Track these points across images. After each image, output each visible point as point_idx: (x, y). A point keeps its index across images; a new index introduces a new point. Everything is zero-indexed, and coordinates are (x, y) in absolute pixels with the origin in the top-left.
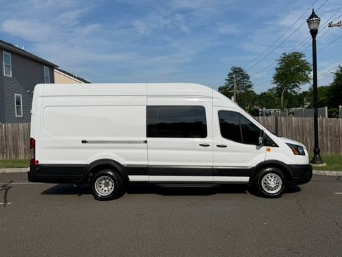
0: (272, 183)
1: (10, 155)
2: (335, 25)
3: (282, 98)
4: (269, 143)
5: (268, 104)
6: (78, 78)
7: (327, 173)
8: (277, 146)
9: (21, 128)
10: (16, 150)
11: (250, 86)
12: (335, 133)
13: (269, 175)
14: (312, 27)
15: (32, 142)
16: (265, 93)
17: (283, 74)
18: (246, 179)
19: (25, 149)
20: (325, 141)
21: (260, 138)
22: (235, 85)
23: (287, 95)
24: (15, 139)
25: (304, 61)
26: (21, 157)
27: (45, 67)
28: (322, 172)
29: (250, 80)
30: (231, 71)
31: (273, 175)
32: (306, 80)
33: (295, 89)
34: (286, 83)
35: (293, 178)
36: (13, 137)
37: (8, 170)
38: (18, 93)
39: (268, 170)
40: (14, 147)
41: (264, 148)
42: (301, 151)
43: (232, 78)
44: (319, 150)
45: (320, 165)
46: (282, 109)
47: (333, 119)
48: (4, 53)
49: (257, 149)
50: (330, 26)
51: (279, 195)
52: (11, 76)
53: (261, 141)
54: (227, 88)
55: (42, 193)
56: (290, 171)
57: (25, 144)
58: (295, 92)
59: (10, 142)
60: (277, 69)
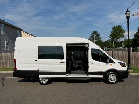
0: (113, 78)
1: (4, 66)
2: (135, 15)
3: (113, 43)
4: (111, 62)
5: (108, 46)
6: (31, 35)
7: (134, 74)
8: (115, 63)
9: (8, 55)
10: (6, 64)
11: (100, 39)
12: (136, 58)
13: (111, 75)
14: (127, 16)
15: (15, 61)
16: (106, 41)
17: (114, 34)
18: (102, 76)
19: (10, 63)
20: (132, 61)
21: (108, 60)
22: (95, 38)
23: (115, 42)
24: (6, 59)
25: (122, 29)
26: (8, 67)
27: (18, 30)
28: (131, 74)
29: (100, 36)
30: (93, 33)
31: (113, 75)
32: (123, 36)
33: (119, 40)
34: (115, 38)
35: (121, 76)
36: (5, 58)
37: (3, 72)
38: (6, 40)
39: (111, 73)
40: (5, 63)
41: (109, 64)
42: (124, 65)
43: (93, 35)
44: (130, 65)
45: (131, 71)
46: (113, 48)
47: (135, 52)
48: (1, 24)
49: (107, 64)
50: (133, 15)
51: (116, 83)
52: (4, 33)
53: (108, 61)
54: (91, 39)
55: (18, 82)
56: (120, 73)
57: (10, 61)
58: (118, 41)
59: (4, 61)
60: (111, 32)
